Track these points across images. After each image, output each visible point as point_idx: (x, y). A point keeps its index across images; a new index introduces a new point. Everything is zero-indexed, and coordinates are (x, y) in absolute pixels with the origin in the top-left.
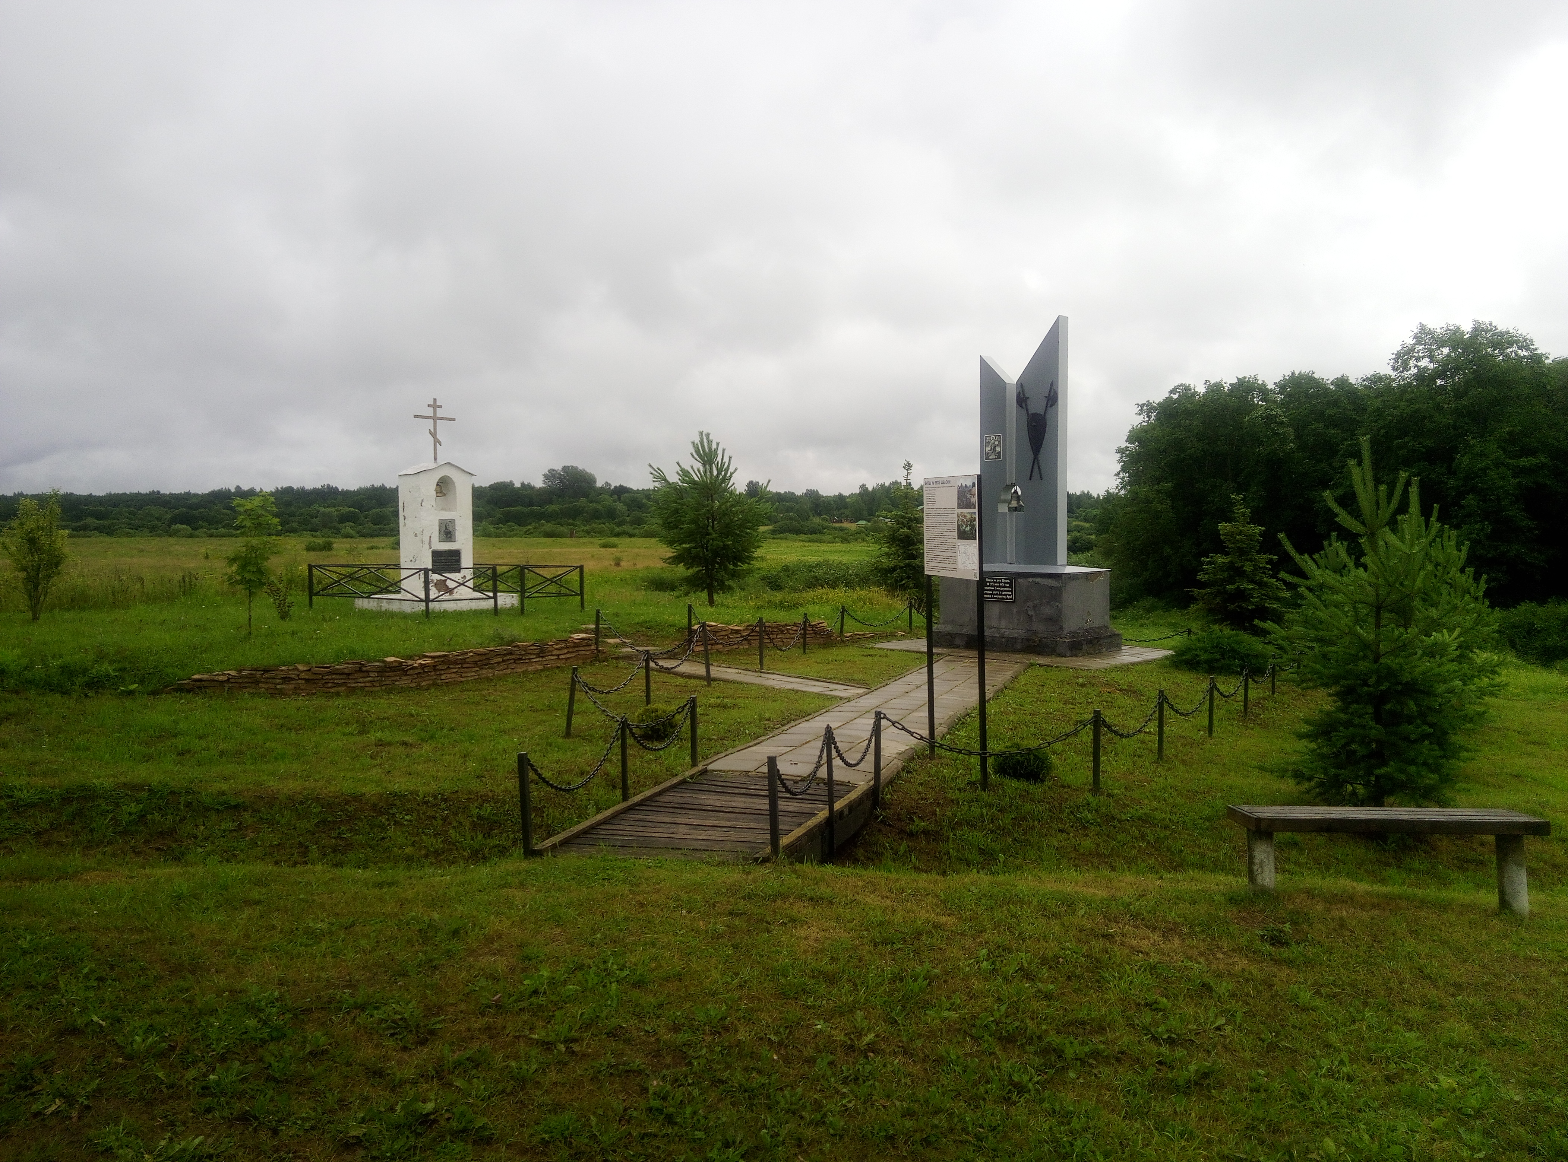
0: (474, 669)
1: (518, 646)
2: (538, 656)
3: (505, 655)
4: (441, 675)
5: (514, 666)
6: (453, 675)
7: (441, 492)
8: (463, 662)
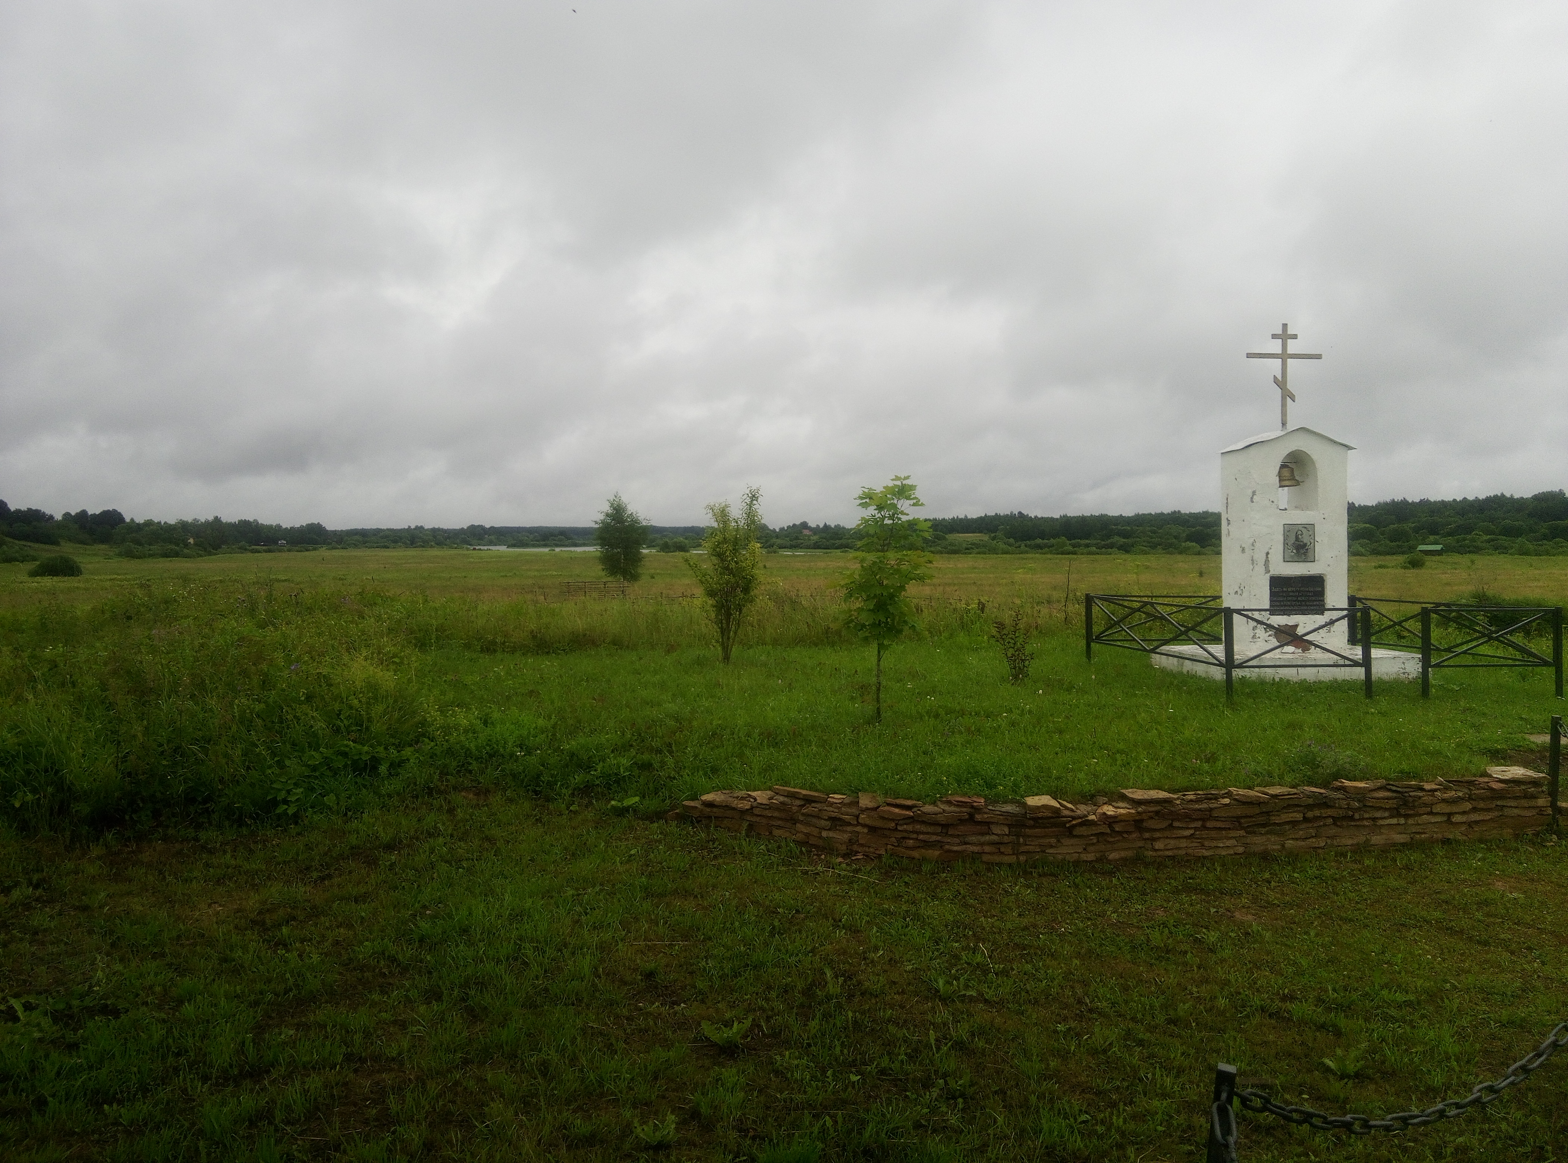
0: (1233, 834)
1: (1343, 789)
2: (1395, 812)
3: (1310, 807)
4: (1154, 840)
5: (1333, 831)
6: (1183, 843)
7: (1292, 478)
8: (1207, 816)
